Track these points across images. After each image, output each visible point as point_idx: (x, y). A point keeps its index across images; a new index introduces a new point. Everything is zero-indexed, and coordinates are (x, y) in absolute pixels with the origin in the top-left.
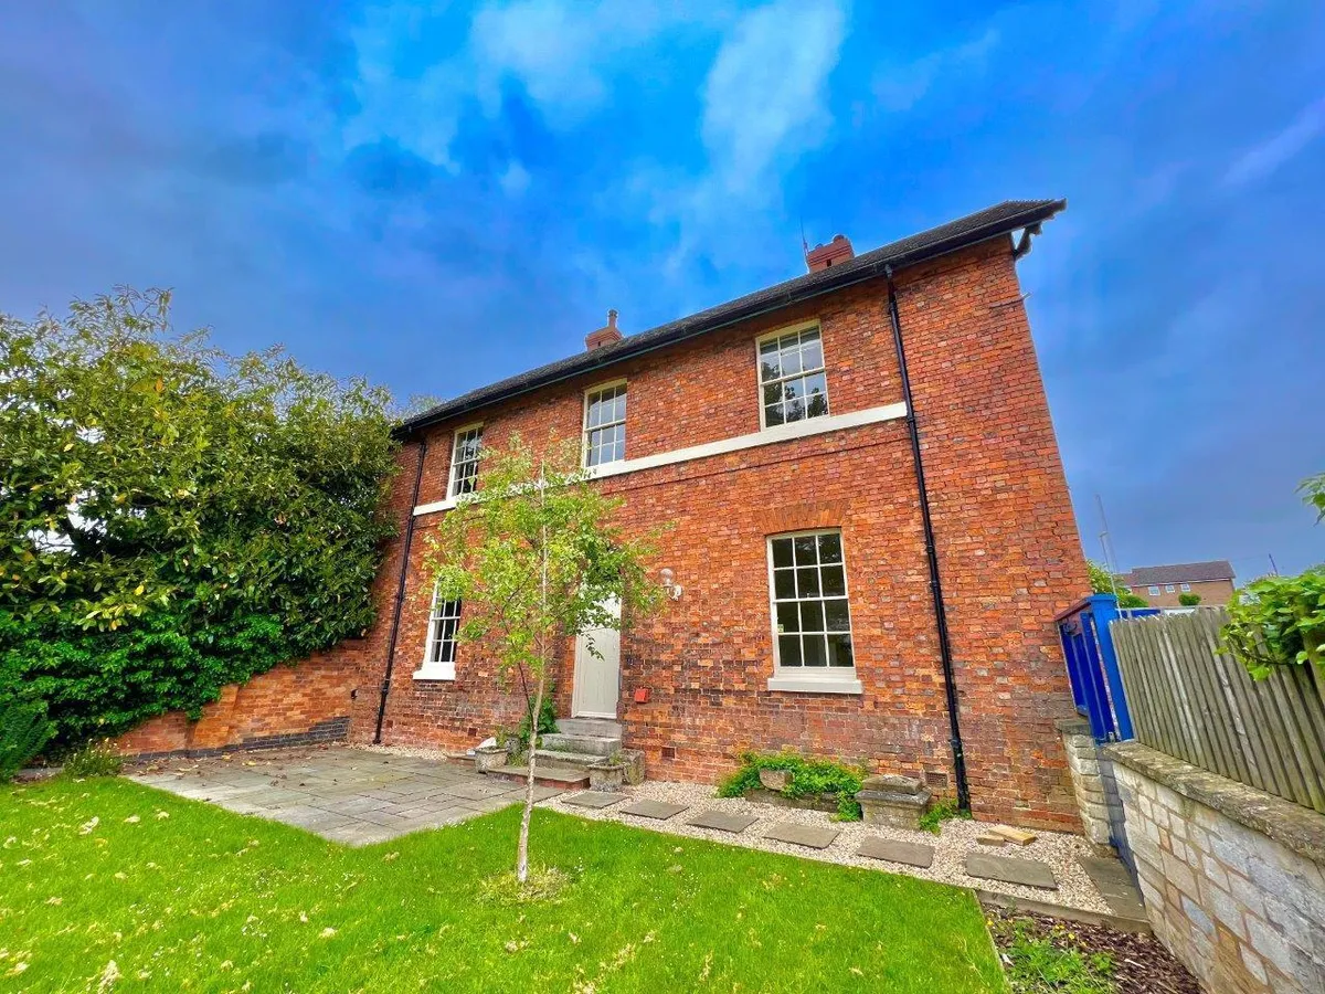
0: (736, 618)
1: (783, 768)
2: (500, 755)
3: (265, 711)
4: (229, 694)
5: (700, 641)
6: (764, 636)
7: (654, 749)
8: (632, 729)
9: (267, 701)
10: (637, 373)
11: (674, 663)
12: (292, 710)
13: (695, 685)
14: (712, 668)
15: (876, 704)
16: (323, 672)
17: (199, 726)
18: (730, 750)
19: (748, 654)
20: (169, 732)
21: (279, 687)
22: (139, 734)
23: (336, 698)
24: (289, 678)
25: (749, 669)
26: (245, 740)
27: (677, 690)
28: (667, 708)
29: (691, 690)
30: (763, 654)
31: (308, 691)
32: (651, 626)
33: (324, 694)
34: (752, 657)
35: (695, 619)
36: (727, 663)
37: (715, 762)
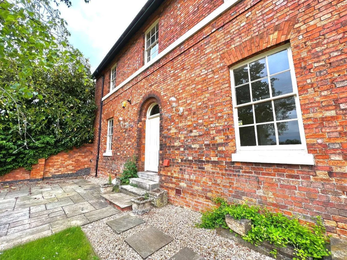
0: (211, 120)
1: (243, 218)
2: (111, 187)
3: (58, 166)
4: (41, 161)
5: (192, 134)
6: (230, 128)
7: (172, 189)
8: (163, 178)
9: (59, 163)
10: (163, 12)
11: (180, 146)
12: (69, 166)
13: (190, 158)
14: (199, 149)
15: (331, 174)
16: (79, 154)
17: (32, 172)
18: (209, 195)
19: (219, 139)
20: (23, 174)
21: (63, 159)
22: (11, 174)
23: (85, 162)
24: (66, 156)
25: (220, 149)
26: (52, 175)
27: (182, 161)
28: (177, 169)
29: (189, 160)
30: (228, 140)
31: (74, 160)
32: (170, 130)
33: (80, 161)
34: (222, 141)
35: (190, 123)
36: (207, 145)
37: (201, 200)
